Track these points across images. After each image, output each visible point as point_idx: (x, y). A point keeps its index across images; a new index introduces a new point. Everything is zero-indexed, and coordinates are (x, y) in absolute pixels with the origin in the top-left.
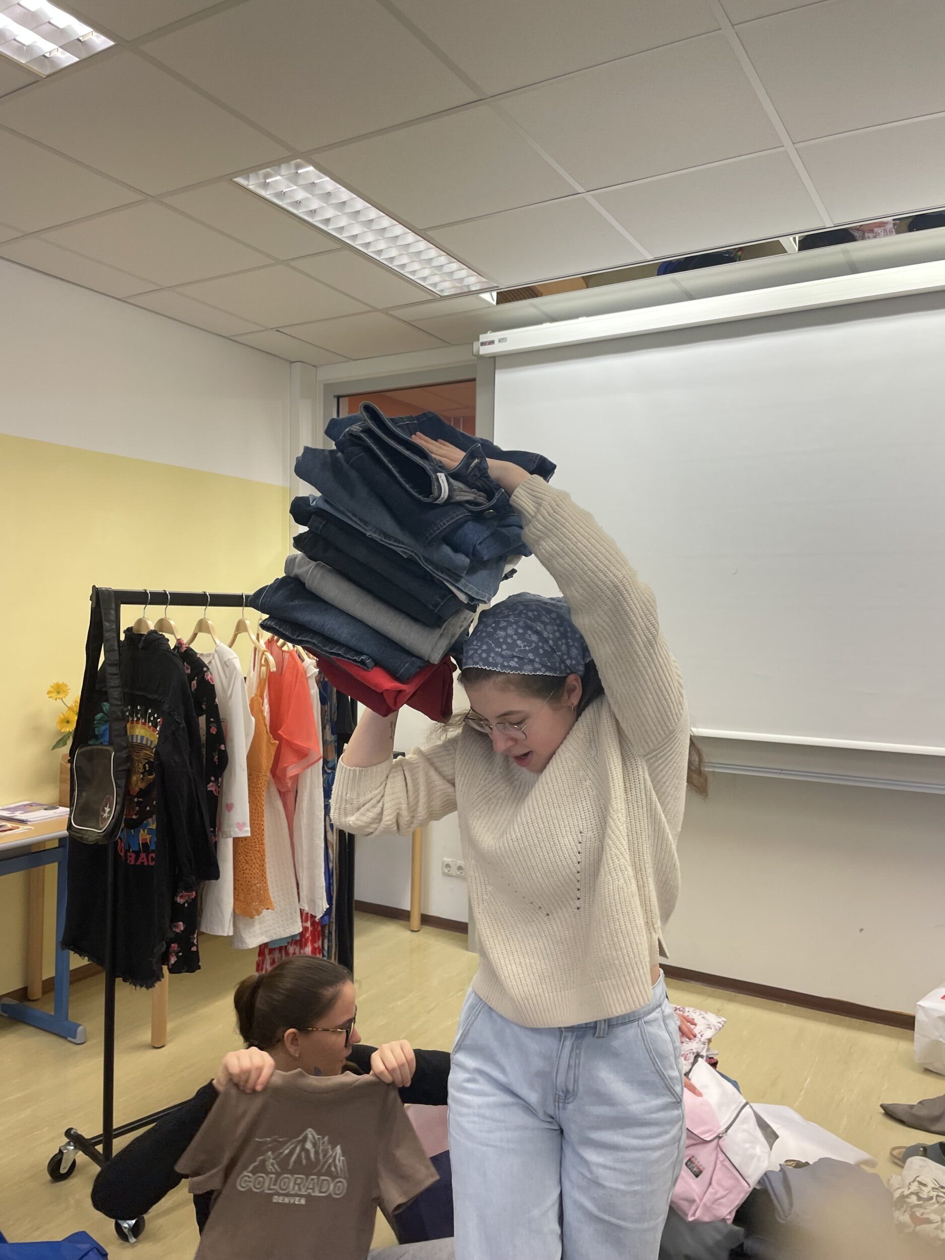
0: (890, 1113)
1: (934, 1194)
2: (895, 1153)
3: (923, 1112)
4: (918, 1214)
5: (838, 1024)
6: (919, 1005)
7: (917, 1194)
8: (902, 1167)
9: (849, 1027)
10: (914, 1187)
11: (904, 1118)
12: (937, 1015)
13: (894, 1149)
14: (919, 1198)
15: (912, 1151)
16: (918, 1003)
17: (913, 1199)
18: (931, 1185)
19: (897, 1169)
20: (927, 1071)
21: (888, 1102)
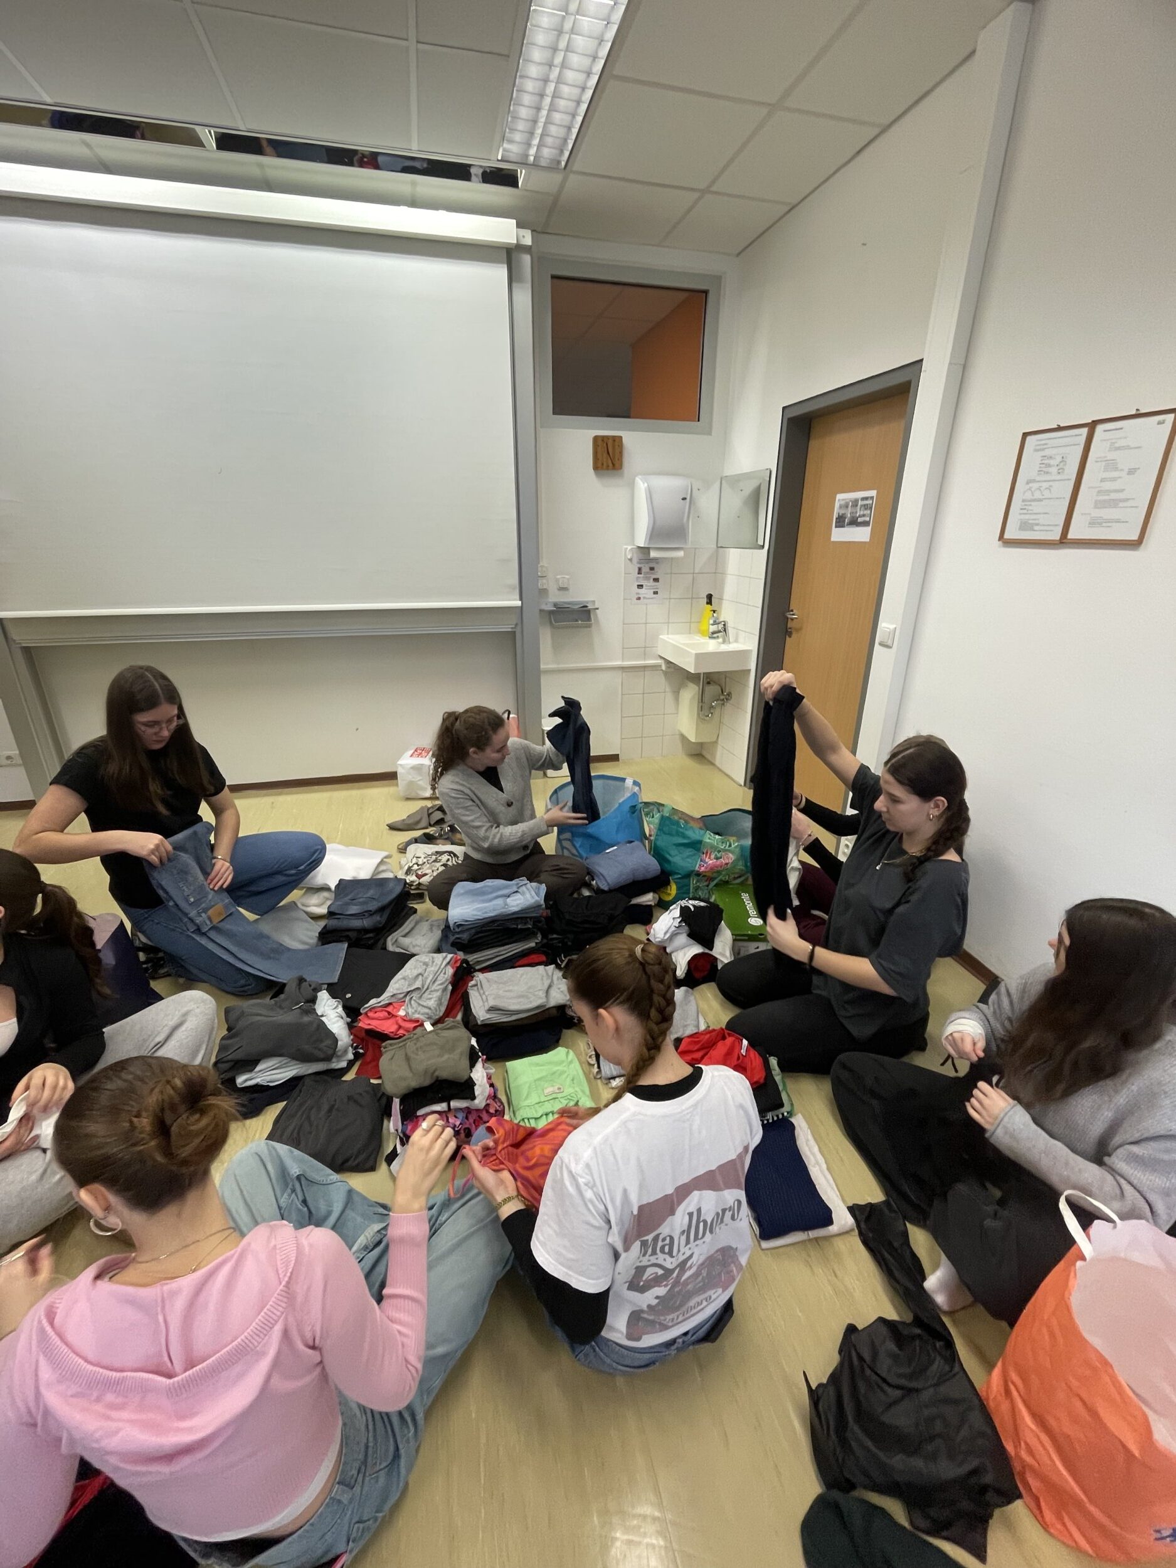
0: (393, 827)
1: (425, 860)
2: (400, 847)
3: (410, 821)
4: (420, 873)
5: (352, 789)
6: (401, 765)
7: (417, 864)
8: (405, 853)
9: (359, 788)
10: (414, 861)
11: (401, 827)
12: (409, 766)
13: (399, 845)
14: (418, 865)
15: (409, 843)
16: (399, 762)
17: (416, 867)
18: (423, 856)
19: (403, 855)
20: (408, 799)
21: (390, 822)
